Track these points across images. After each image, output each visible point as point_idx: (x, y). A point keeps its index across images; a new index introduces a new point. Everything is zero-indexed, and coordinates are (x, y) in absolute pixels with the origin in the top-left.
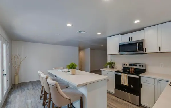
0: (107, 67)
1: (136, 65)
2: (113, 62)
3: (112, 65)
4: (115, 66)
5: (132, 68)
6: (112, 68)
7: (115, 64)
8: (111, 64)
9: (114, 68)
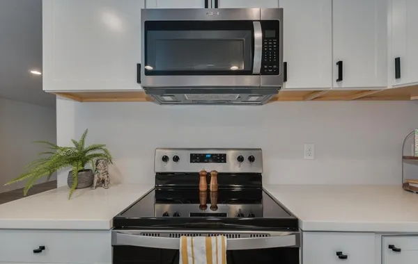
0: (51, 185)
1: (221, 158)
2: (94, 148)
3: (89, 166)
4: (110, 168)
5: (208, 176)
6: (90, 185)
7: (108, 159)
8: (78, 157)
9: (102, 182)
